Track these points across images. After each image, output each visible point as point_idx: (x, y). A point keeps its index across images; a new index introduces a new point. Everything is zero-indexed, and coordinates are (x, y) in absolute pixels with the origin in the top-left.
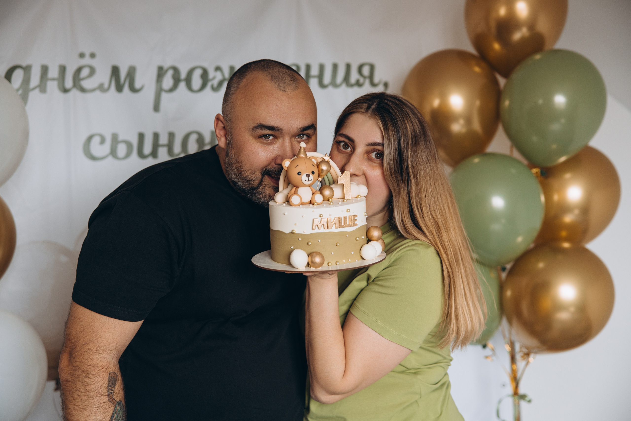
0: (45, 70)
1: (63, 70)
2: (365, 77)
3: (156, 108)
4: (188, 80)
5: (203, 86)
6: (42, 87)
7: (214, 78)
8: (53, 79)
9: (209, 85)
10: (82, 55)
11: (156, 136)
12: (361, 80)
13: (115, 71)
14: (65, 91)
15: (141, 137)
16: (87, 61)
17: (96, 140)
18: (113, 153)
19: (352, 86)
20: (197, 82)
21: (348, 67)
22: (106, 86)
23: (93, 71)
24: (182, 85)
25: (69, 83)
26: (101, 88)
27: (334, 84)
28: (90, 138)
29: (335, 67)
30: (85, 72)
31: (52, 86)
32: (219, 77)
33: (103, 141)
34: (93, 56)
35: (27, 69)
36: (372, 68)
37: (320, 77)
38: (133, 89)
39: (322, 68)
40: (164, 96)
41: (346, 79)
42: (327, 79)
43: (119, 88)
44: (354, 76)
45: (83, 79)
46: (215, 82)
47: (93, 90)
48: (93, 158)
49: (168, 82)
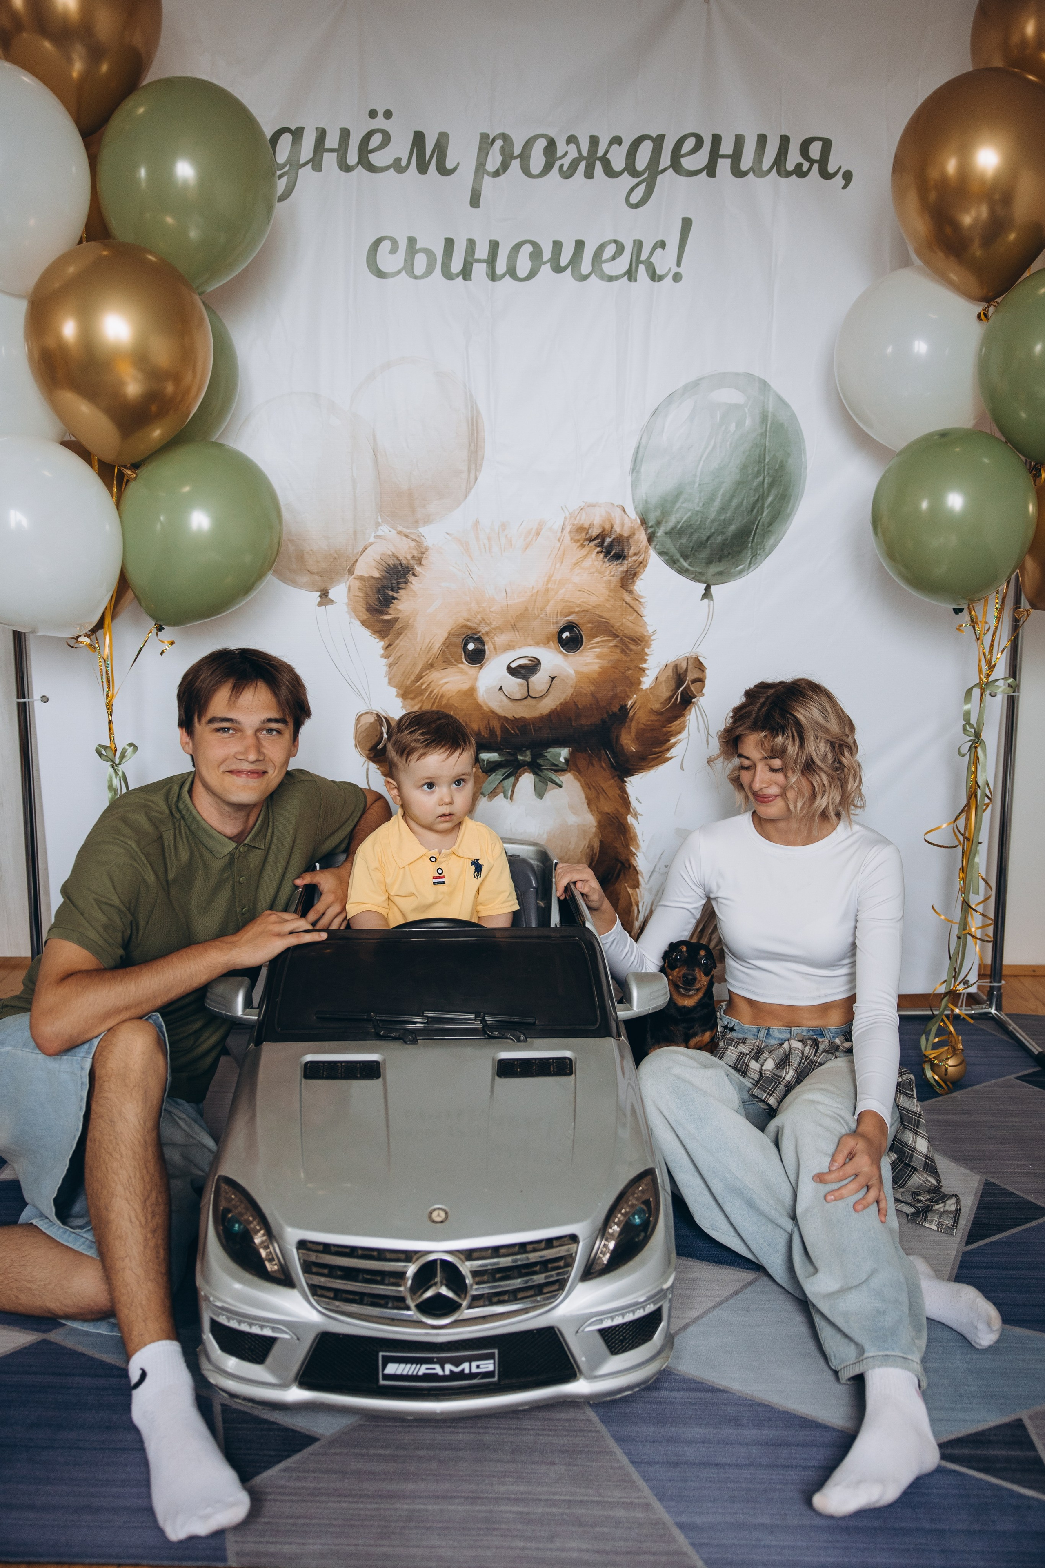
0: (322, 135)
1: (345, 134)
2: (812, 162)
3: (475, 201)
4: (525, 157)
5: (548, 168)
6: (316, 163)
7: (566, 153)
8: (332, 150)
9: (557, 164)
10: (373, 114)
11: (471, 244)
12: (806, 166)
13: (419, 138)
14: (348, 169)
15: (449, 243)
16: (380, 122)
17: (386, 245)
18: (409, 267)
19: (789, 174)
20: (537, 161)
21: (785, 141)
22: (404, 163)
23: (387, 138)
24: (515, 164)
25: (352, 158)
26: (398, 166)
27: (757, 170)
28: (377, 243)
29: (762, 140)
30: (376, 140)
31: (330, 160)
32: (573, 153)
33: (394, 250)
34: (388, 114)
35: (297, 134)
36: (827, 144)
37: (736, 157)
38: (443, 171)
39: (739, 141)
40: (487, 180)
41: (779, 162)
42: (746, 162)
43: (423, 168)
44: (794, 158)
45: (372, 151)
46: (566, 162)
47: (386, 168)
48: (380, 274)
49: (494, 160)
